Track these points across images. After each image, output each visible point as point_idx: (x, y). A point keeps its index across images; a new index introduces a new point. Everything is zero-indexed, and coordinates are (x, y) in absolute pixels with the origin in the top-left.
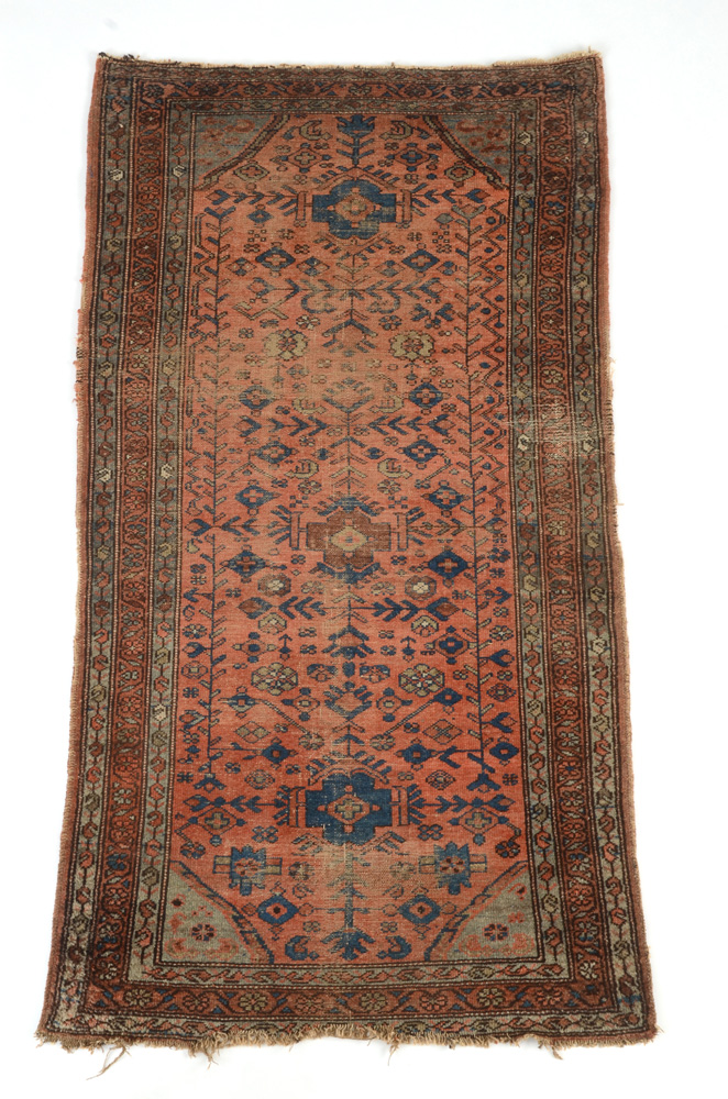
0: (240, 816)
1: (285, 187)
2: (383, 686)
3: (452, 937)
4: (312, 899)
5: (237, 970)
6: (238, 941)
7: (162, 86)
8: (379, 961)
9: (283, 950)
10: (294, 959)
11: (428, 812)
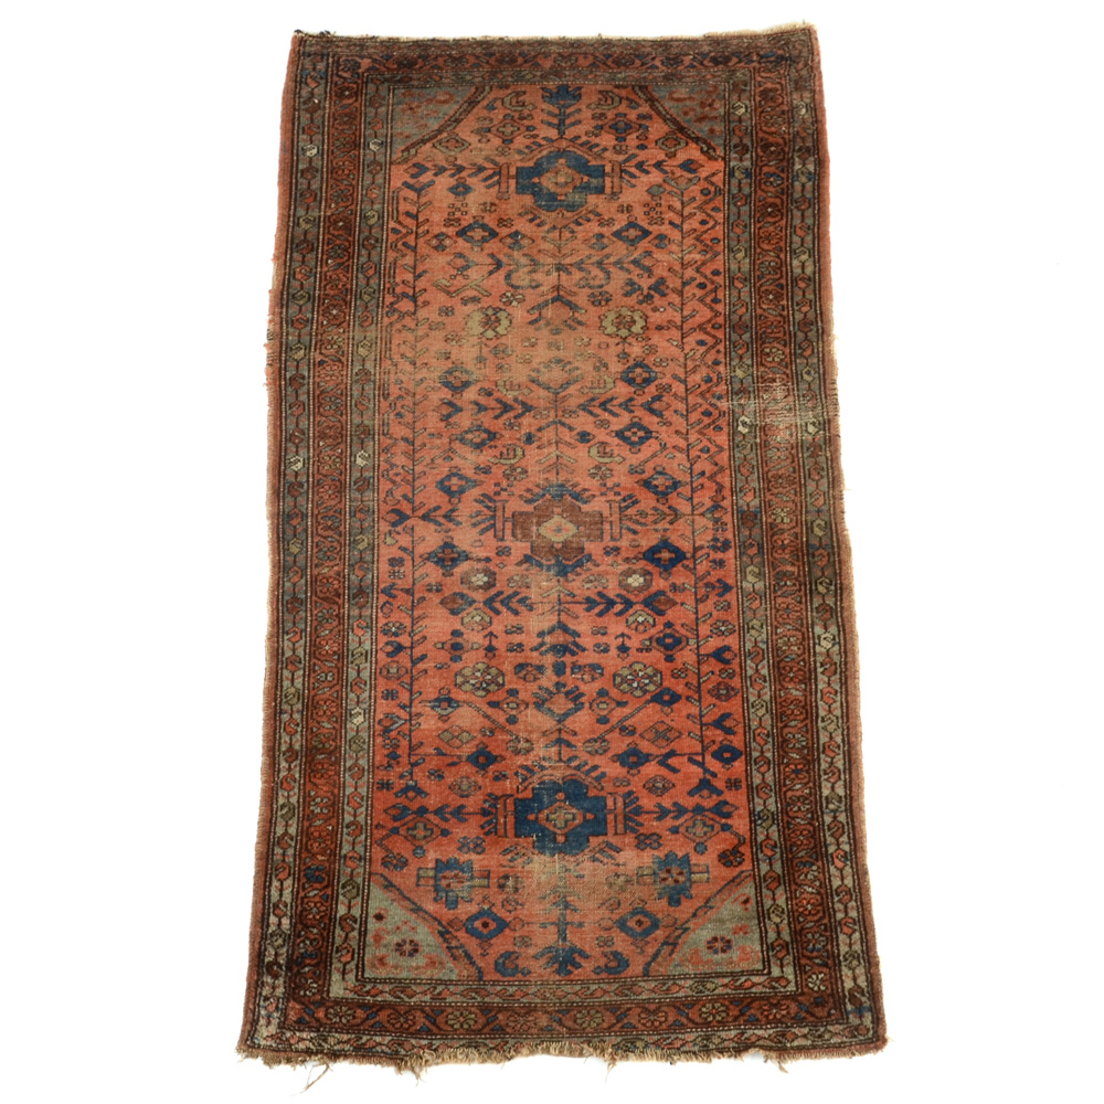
0: (444, 825)
1: (487, 159)
2: (597, 685)
3: (672, 952)
4: (523, 913)
5: (443, 987)
6: (445, 957)
7: (358, 60)
8: (594, 977)
9: (492, 966)
10: (504, 976)
11: (645, 820)
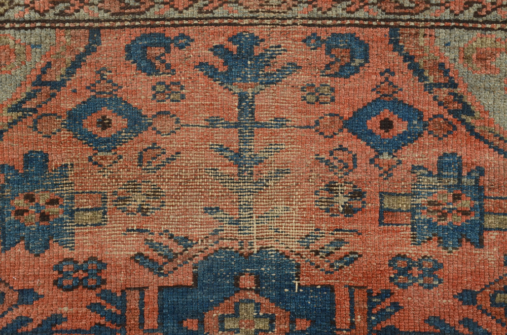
0: (470, 312)
3: (44, 72)
4: (319, 146)
5: (461, 17)
6: (459, 69)
8: (189, 31)
9: (373, 52)
10: (352, 35)
11: (84, 316)
